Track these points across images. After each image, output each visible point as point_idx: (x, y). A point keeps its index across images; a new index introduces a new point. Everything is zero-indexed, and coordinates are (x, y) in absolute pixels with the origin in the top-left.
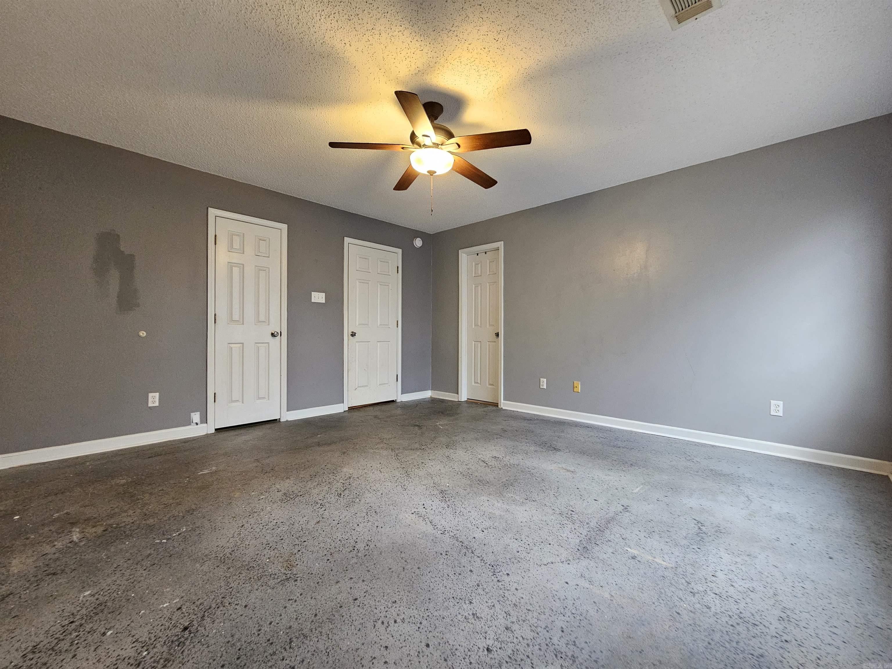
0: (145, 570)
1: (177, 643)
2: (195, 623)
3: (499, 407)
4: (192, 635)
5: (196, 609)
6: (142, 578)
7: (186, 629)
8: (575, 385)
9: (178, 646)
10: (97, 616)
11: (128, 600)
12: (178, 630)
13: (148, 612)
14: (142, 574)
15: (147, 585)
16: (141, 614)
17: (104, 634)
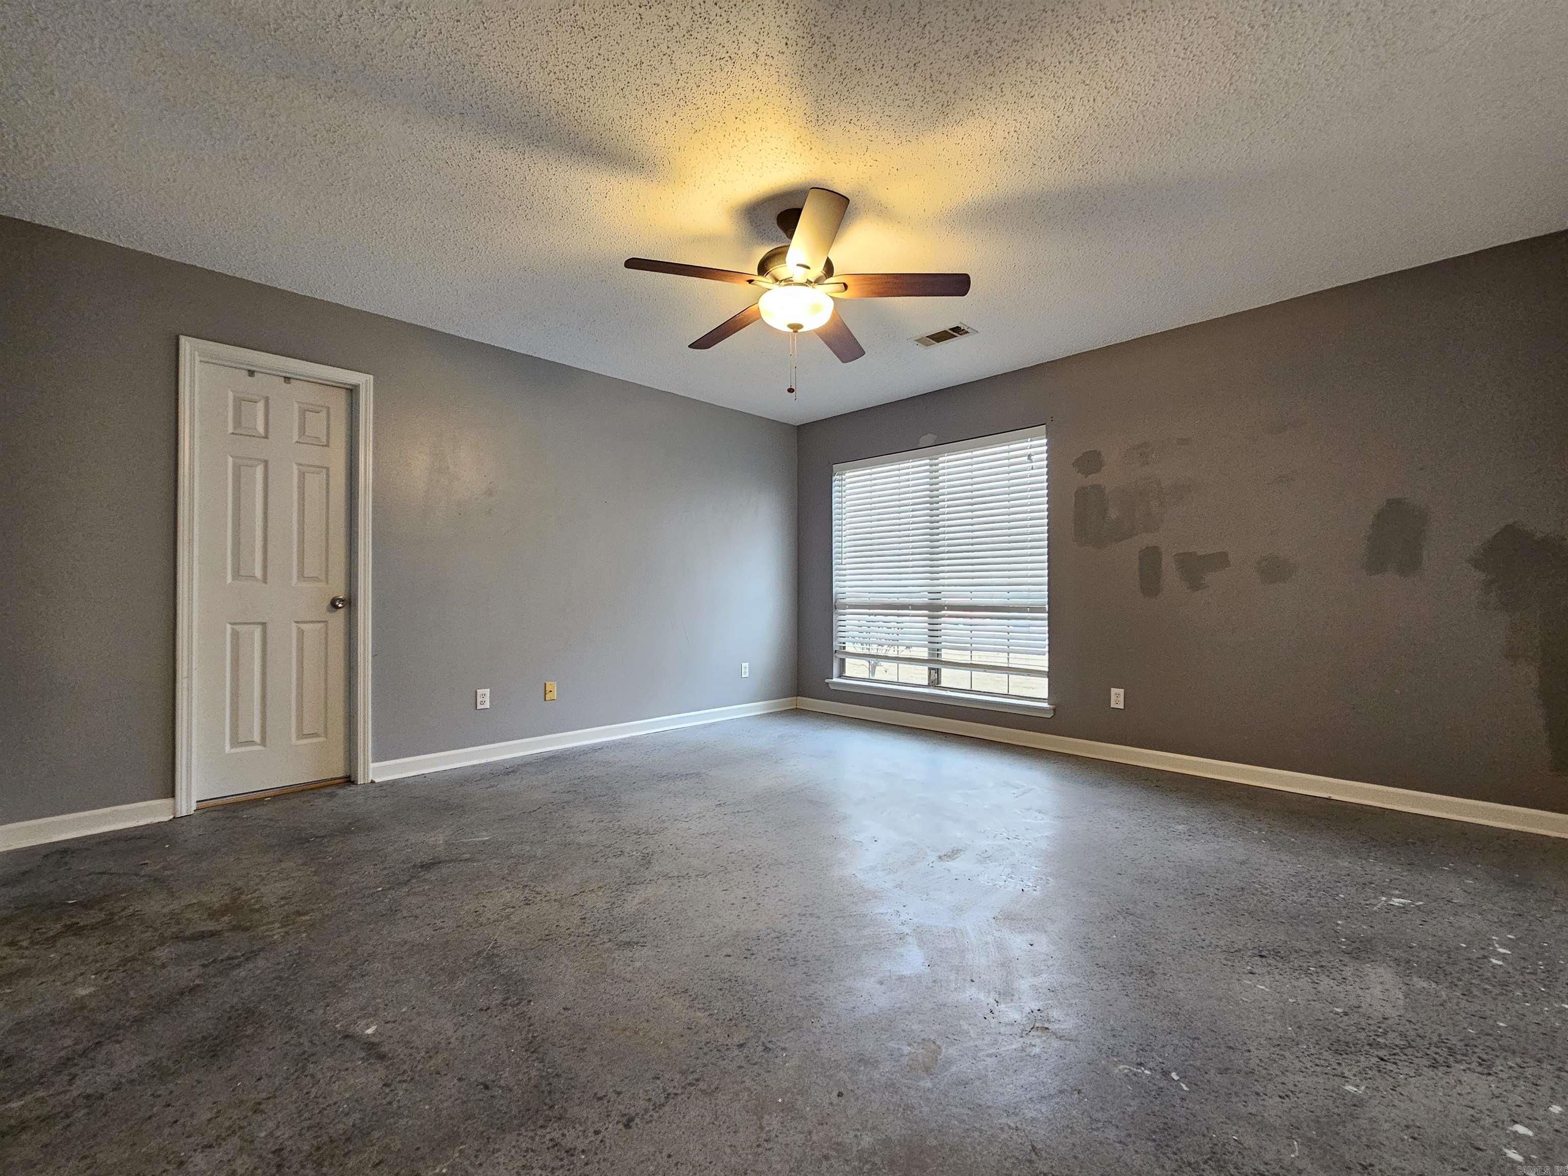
0: (1249, 1051)
1: (1279, 954)
2: (1249, 953)
3: (360, 781)
4: (1261, 949)
5: (1237, 961)
6: (1263, 1042)
7: (1262, 956)
8: (548, 689)
9: (1280, 952)
10: (1347, 1040)
11: (1299, 1027)
12: (1269, 961)
13: (1285, 996)
14: (1257, 1049)
15: (1264, 1026)
16: (1294, 1000)
17: (1346, 1014)
